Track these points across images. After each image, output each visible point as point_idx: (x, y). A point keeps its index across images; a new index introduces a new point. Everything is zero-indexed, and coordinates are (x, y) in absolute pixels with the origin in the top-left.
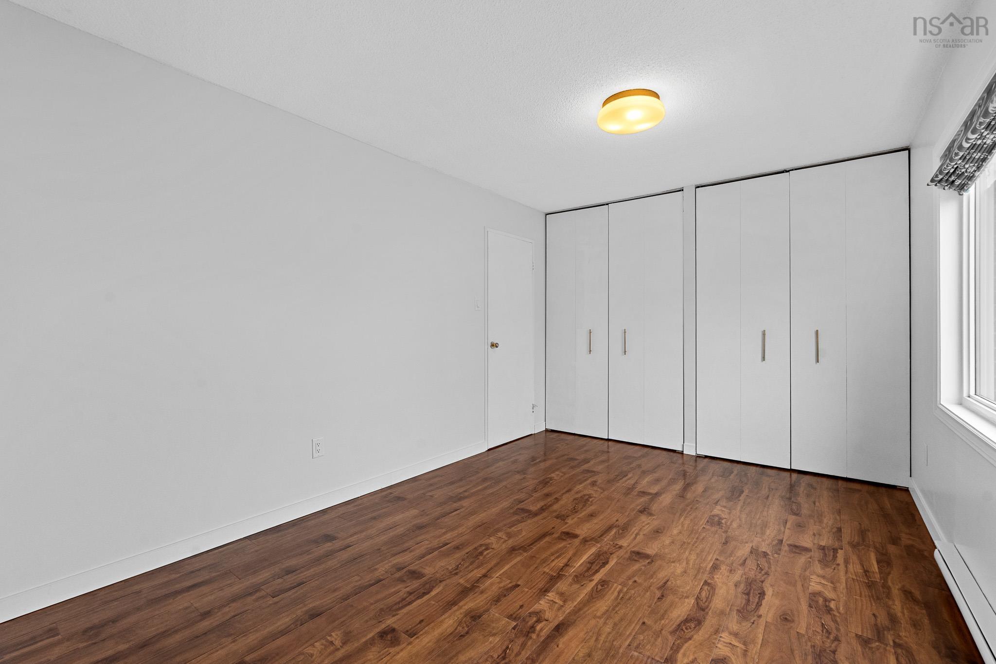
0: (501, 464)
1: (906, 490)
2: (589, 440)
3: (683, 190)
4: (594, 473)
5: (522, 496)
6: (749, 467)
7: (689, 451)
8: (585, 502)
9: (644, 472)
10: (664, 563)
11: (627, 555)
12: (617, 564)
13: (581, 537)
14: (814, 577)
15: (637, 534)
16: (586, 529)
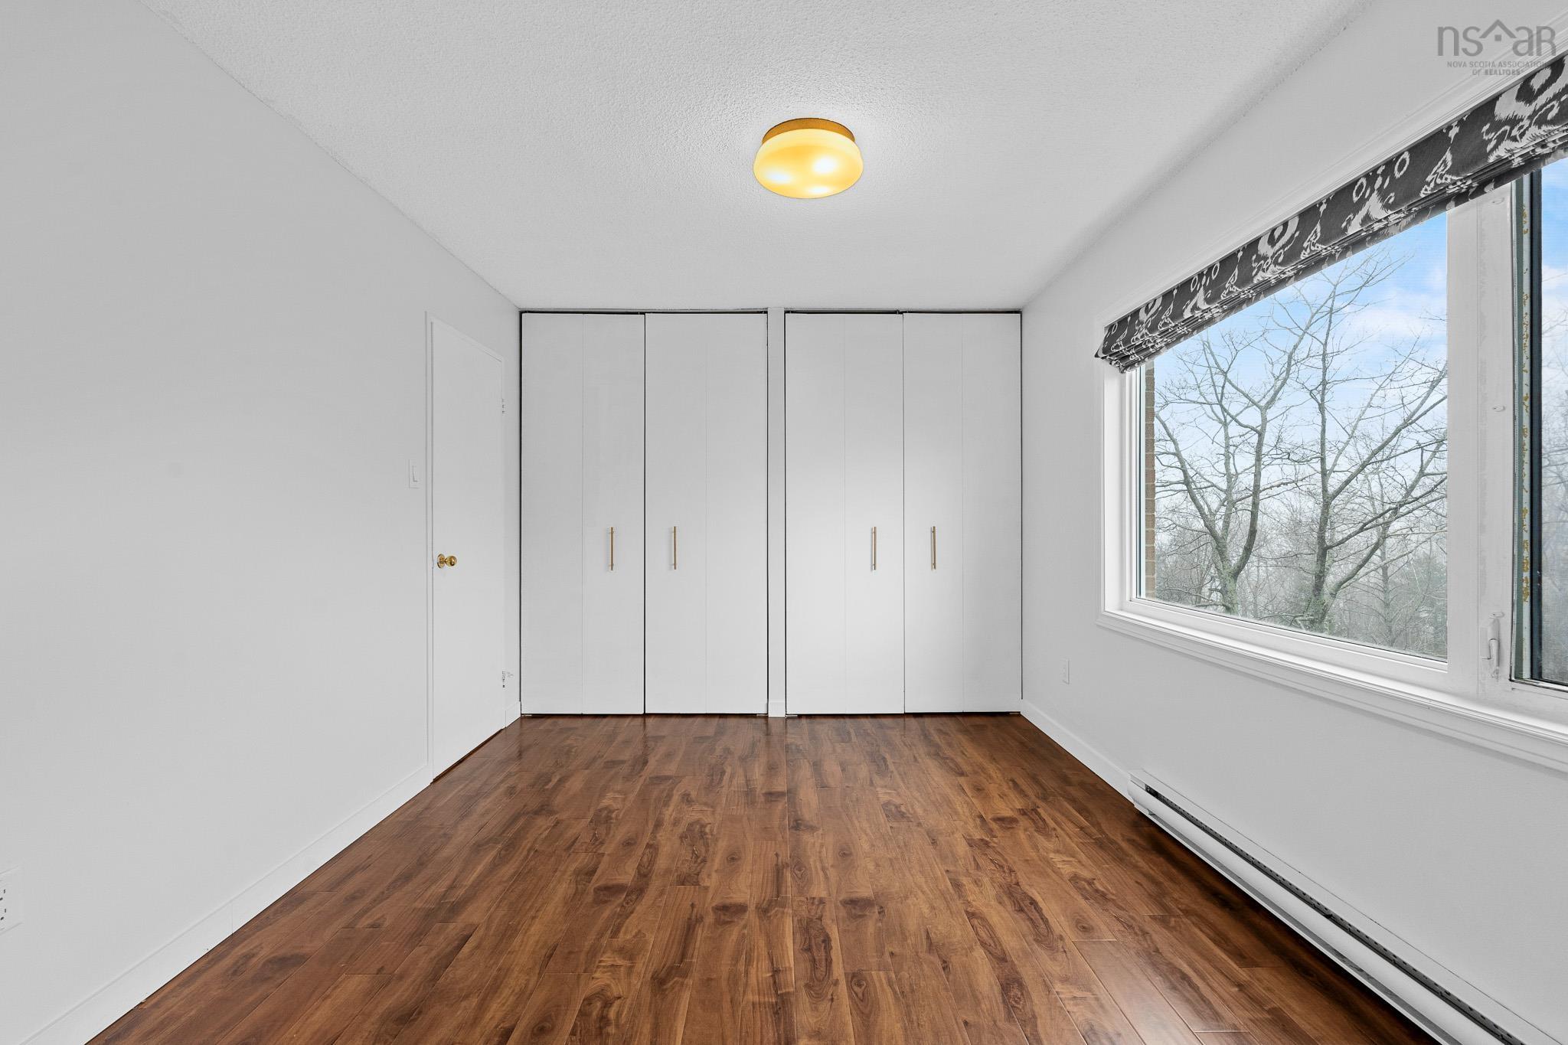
0: (483, 805)
1: (1018, 715)
2: (614, 721)
3: (766, 312)
4: (675, 780)
5: (582, 860)
6: (859, 720)
7: (777, 712)
8: (702, 837)
9: (743, 759)
10: (899, 905)
11: (843, 913)
12: (843, 933)
13: (752, 908)
14: (1052, 855)
15: (824, 869)
16: (746, 889)
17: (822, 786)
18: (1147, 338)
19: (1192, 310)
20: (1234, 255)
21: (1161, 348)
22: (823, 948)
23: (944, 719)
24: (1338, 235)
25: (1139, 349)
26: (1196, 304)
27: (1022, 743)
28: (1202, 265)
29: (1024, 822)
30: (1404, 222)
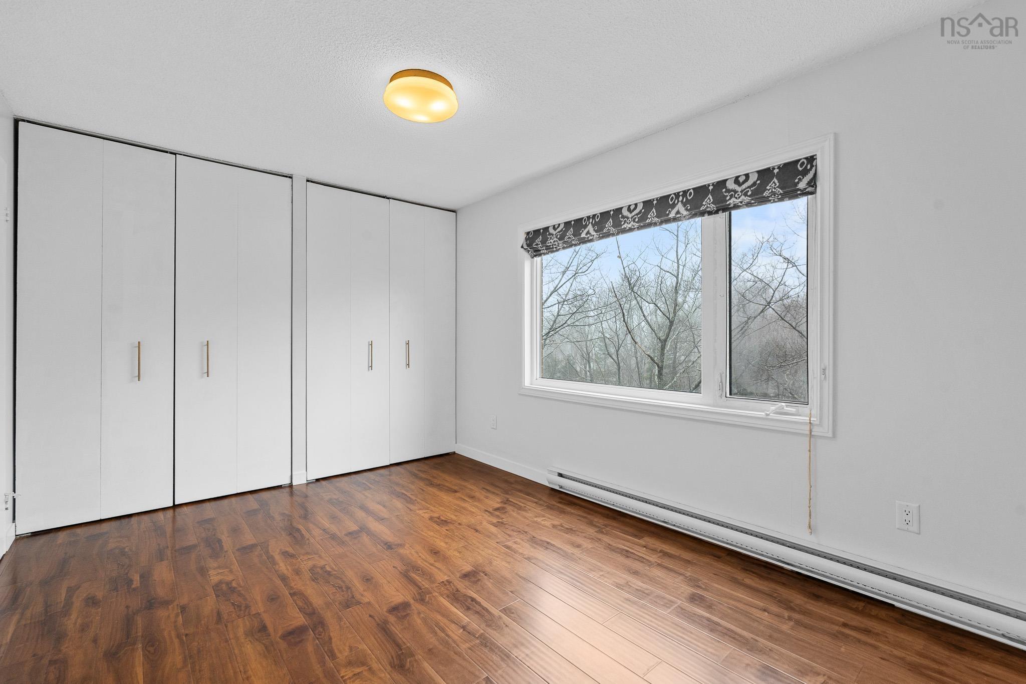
1: (454, 453)
2: (145, 518)
3: (291, 177)
7: (299, 480)
10: (491, 567)
11: (467, 583)
12: (478, 592)
13: (412, 602)
14: (535, 519)
15: (431, 565)
16: (396, 593)
17: (381, 520)
18: (556, 243)
19: (586, 234)
20: (608, 212)
21: (560, 249)
22: (475, 604)
23: (415, 464)
24: (665, 216)
25: (548, 248)
26: (588, 231)
27: (471, 468)
28: (590, 213)
29: (509, 508)
30: (687, 217)
